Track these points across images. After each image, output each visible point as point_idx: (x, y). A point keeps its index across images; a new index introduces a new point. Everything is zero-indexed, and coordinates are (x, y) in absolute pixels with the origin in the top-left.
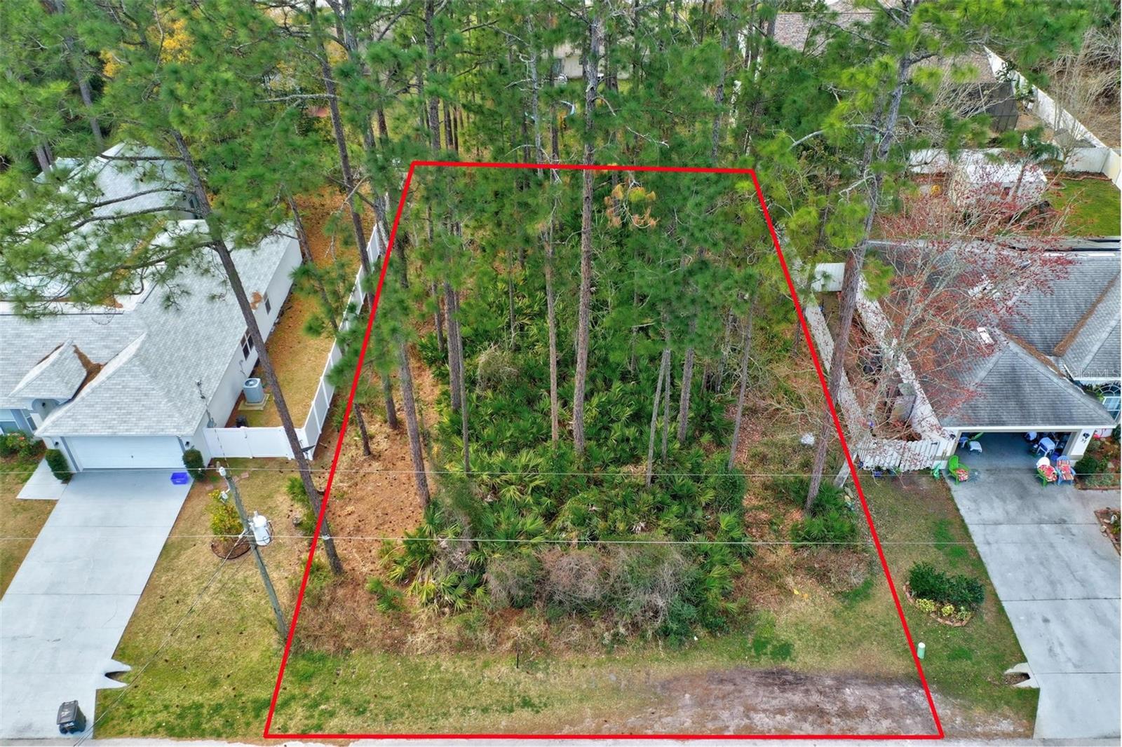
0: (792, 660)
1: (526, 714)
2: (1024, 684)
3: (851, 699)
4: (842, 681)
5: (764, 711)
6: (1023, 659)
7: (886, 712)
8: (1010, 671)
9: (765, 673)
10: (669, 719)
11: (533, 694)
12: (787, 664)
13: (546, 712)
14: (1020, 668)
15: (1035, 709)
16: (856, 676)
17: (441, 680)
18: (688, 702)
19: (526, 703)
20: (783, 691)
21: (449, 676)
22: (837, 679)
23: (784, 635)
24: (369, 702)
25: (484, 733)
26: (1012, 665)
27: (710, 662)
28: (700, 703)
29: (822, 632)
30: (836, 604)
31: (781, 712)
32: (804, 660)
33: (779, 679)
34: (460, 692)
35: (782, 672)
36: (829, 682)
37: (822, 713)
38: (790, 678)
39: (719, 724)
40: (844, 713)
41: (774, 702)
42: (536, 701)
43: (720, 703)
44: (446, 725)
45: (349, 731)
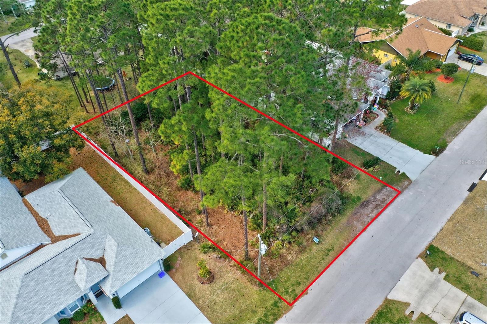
0: (362, 199)
1: (331, 253)
2: (400, 173)
3: (380, 199)
4: (374, 196)
5: (370, 213)
6: (396, 168)
7: (388, 196)
8: (396, 172)
9: (361, 206)
10: (357, 229)
11: (327, 247)
12: (362, 201)
13: (335, 248)
14: (397, 170)
15: (407, 176)
16: (375, 193)
17: (305, 262)
18: (356, 223)
19: (329, 250)
20: (368, 207)
21: (306, 259)
22: (373, 197)
23: (355, 195)
24: (298, 280)
26: (395, 171)
27: (350, 212)
28: (358, 221)
29: (360, 189)
30: (356, 181)
31: (373, 211)
32: (364, 197)
33: (365, 205)
34: (312, 260)
35: (363, 203)
36: (373, 198)
37: (379, 205)
38: (365, 203)
39: (367, 222)
40: (382, 202)
41: (369, 210)
42: (330, 248)
43: (361, 218)
45: (304, 289)
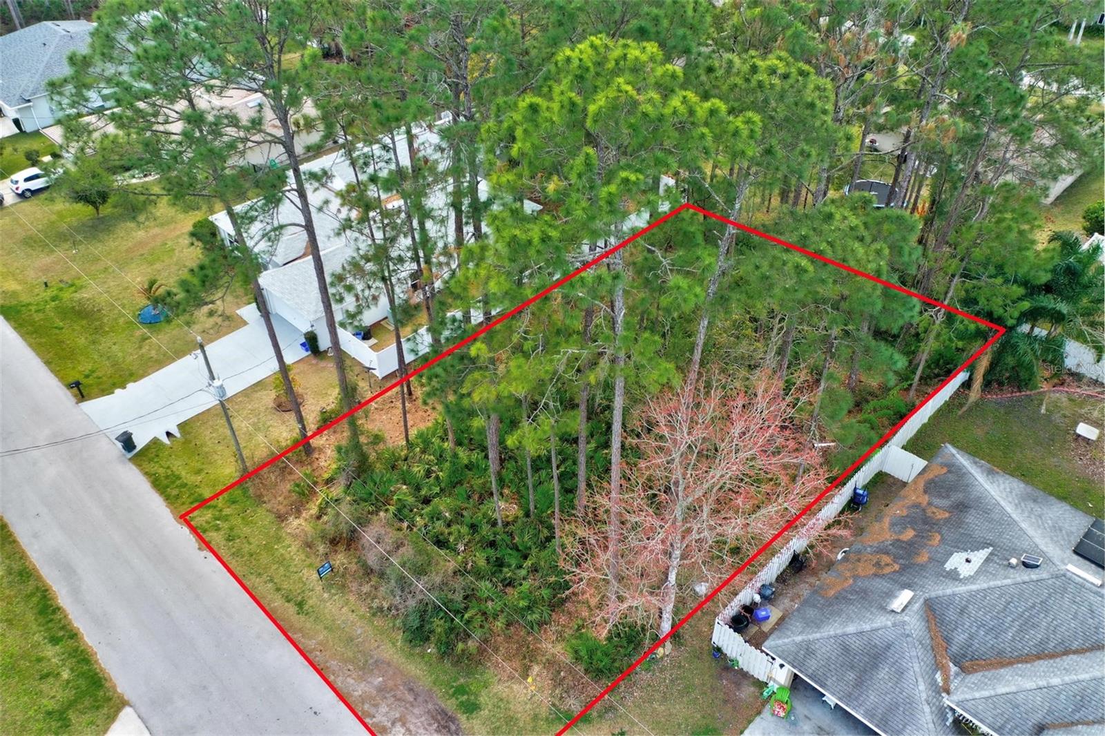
0: (468, 719)
1: (291, 609)
9: (442, 710)
10: (352, 681)
11: (310, 602)
12: (462, 717)
13: (302, 618)
18: (376, 683)
19: (300, 605)
20: (437, 731)
23: (484, 699)
24: (239, 538)
25: (262, 602)
27: (419, 673)
28: (381, 689)
29: (510, 720)
30: (544, 711)
32: (473, 725)
33: (445, 721)
34: (281, 569)
35: (452, 719)
38: (453, 728)
39: (371, 711)
42: (306, 607)
43: (391, 700)
44: (252, 581)
45: (213, 545)
